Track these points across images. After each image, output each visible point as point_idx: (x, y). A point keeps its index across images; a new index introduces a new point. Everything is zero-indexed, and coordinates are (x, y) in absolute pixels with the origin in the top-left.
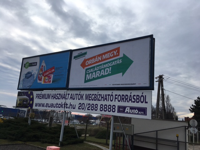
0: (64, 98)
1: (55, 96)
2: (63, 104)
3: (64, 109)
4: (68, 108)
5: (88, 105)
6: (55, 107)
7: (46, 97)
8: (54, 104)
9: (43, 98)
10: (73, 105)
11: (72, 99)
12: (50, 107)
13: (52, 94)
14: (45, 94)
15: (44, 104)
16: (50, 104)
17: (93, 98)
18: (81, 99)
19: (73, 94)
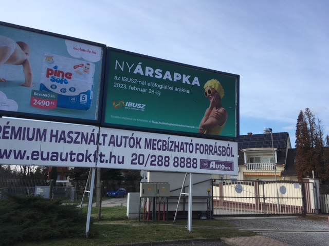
1: (63, 137)
2: (90, 155)
3: (96, 164)
4: (105, 162)
5: (151, 158)
6: (66, 161)
7: (30, 136)
8: (61, 153)
9: (15, 138)
10: (119, 157)
11: (114, 146)
12: (48, 160)
13: (52, 131)
14: (25, 128)
15: (25, 152)
16: (48, 153)
17: (161, 146)
18: (136, 147)
19: (117, 136)
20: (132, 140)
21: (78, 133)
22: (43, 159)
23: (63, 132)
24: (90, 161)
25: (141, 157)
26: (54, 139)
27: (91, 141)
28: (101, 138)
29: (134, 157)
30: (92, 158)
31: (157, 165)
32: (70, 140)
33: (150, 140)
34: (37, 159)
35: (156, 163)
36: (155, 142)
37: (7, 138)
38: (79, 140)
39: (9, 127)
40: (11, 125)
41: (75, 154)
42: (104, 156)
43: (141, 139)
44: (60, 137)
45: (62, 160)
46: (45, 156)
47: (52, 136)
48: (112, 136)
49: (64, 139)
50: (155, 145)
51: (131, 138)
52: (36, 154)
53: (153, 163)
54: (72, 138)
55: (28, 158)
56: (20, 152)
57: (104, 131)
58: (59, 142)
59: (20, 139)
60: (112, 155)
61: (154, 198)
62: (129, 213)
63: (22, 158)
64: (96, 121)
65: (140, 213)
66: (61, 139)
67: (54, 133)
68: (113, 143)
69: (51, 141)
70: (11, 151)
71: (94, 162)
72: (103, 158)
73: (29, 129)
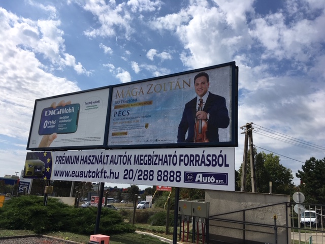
1: (86, 160)
2: (99, 172)
3: (102, 180)
4: (107, 177)
5: (139, 173)
7: (72, 161)
10: (116, 173)
11: (113, 164)
12: (78, 177)
13: (81, 156)
14: (70, 156)
17: (147, 160)
18: (128, 164)
19: (115, 156)
21: (93, 156)
23: (86, 156)
24: (99, 177)
25: (131, 172)
27: (100, 161)
29: (126, 172)
34: (74, 176)
35: (142, 177)
36: (142, 158)
37: (63, 163)
38: (94, 162)
40: (65, 155)
41: (91, 172)
43: (131, 156)
45: (85, 177)
47: (81, 160)
48: (112, 156)
51: (125, 156)
52: (74, 172)
54: (90, 160)
56: (67, 172)
57: (107, 152)
58: (84, 164)
59: (68, 164)
60: (112, 172)
63: (68, 176)
64: (102, 145)
68: (113, 161)
69: (81, 163)
70: (64, 171)
72: (106, 174)
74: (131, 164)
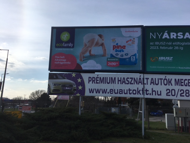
0: (140, 84)
1: (124, 81)
2: (140, 90)
3: (144, 96)
4: (149, 94)
5: (181, 91)
6: (127, 94)
7: (108, 82)
8: (124, 90)
9: (102, 83)
10: (158, 91)
11: (154, 85)
12: (118, 94)
13: (118, 78)
14: (105, 78)
15: (107, 89)
16: (118, 90)
17: (187, 83)
18: (169, 85)
19: (155, 79)
20: (165, 81)
21: (132, 78)
22: (115, 93)
23: (124, 78)
24: (140, 94)
25: (173, 91)
26: (120, 82)
27: (139, 82)
28: (145, 80)
29: (168, 91)
30: (141, 92)
31: (185, 96)
32: (128, 82)
33: (179, 80)
34: (113, 93)
35: (184, 94)
36: (182, 81)
37: (98, 83)
38: (133, 82)
39: (98, 78)
40: (99, 76)
41: (131, 90)
42: (148, 91)
43: (171, 79)
44: (123, 81)
45: (125, 94)
46: (116, 92)
47: (118, 81)
48: (152, 79)
49: (125, 82)
50: (182, 82)
51: (165, 79)
52: (112, 90)
53: (182, 95)
54: (129, 81)
55: (108, 93)
56: (104, 89)
57: (146, 76)
58: (122, 84)
59: (104, 83)
60: (153, 90)
61: (185, 118)
62: (168, 127)
63: (106, 93)
64: (141, 70)
65: (175, 127)
66: (123, 82)
67: (120, 79)
68: (153, 83)
69: (118, 84)
70: (100, 89)
71: (143, 94)
72: (148, 92)
73: (107, 78)
74: (172, 85)
